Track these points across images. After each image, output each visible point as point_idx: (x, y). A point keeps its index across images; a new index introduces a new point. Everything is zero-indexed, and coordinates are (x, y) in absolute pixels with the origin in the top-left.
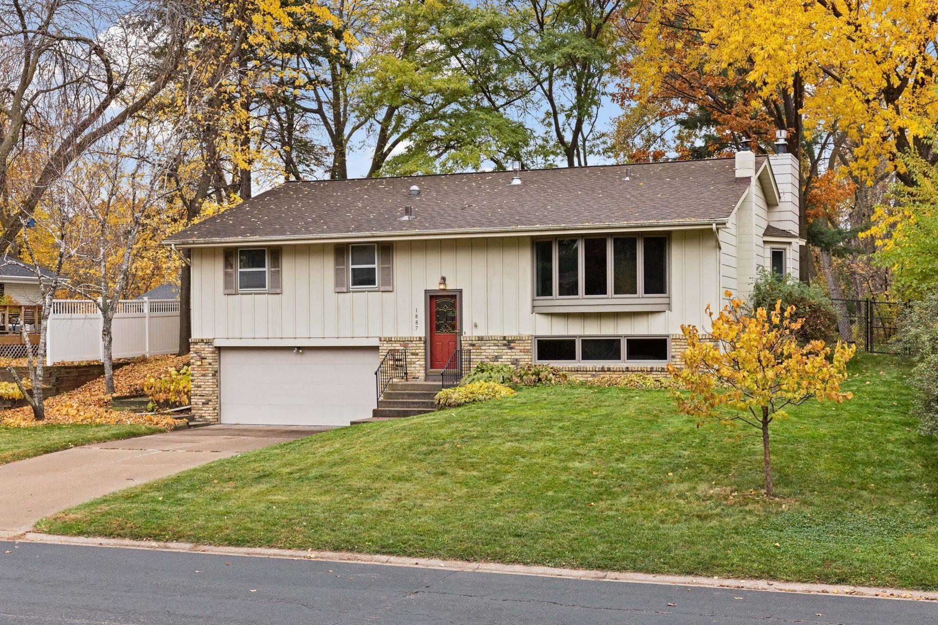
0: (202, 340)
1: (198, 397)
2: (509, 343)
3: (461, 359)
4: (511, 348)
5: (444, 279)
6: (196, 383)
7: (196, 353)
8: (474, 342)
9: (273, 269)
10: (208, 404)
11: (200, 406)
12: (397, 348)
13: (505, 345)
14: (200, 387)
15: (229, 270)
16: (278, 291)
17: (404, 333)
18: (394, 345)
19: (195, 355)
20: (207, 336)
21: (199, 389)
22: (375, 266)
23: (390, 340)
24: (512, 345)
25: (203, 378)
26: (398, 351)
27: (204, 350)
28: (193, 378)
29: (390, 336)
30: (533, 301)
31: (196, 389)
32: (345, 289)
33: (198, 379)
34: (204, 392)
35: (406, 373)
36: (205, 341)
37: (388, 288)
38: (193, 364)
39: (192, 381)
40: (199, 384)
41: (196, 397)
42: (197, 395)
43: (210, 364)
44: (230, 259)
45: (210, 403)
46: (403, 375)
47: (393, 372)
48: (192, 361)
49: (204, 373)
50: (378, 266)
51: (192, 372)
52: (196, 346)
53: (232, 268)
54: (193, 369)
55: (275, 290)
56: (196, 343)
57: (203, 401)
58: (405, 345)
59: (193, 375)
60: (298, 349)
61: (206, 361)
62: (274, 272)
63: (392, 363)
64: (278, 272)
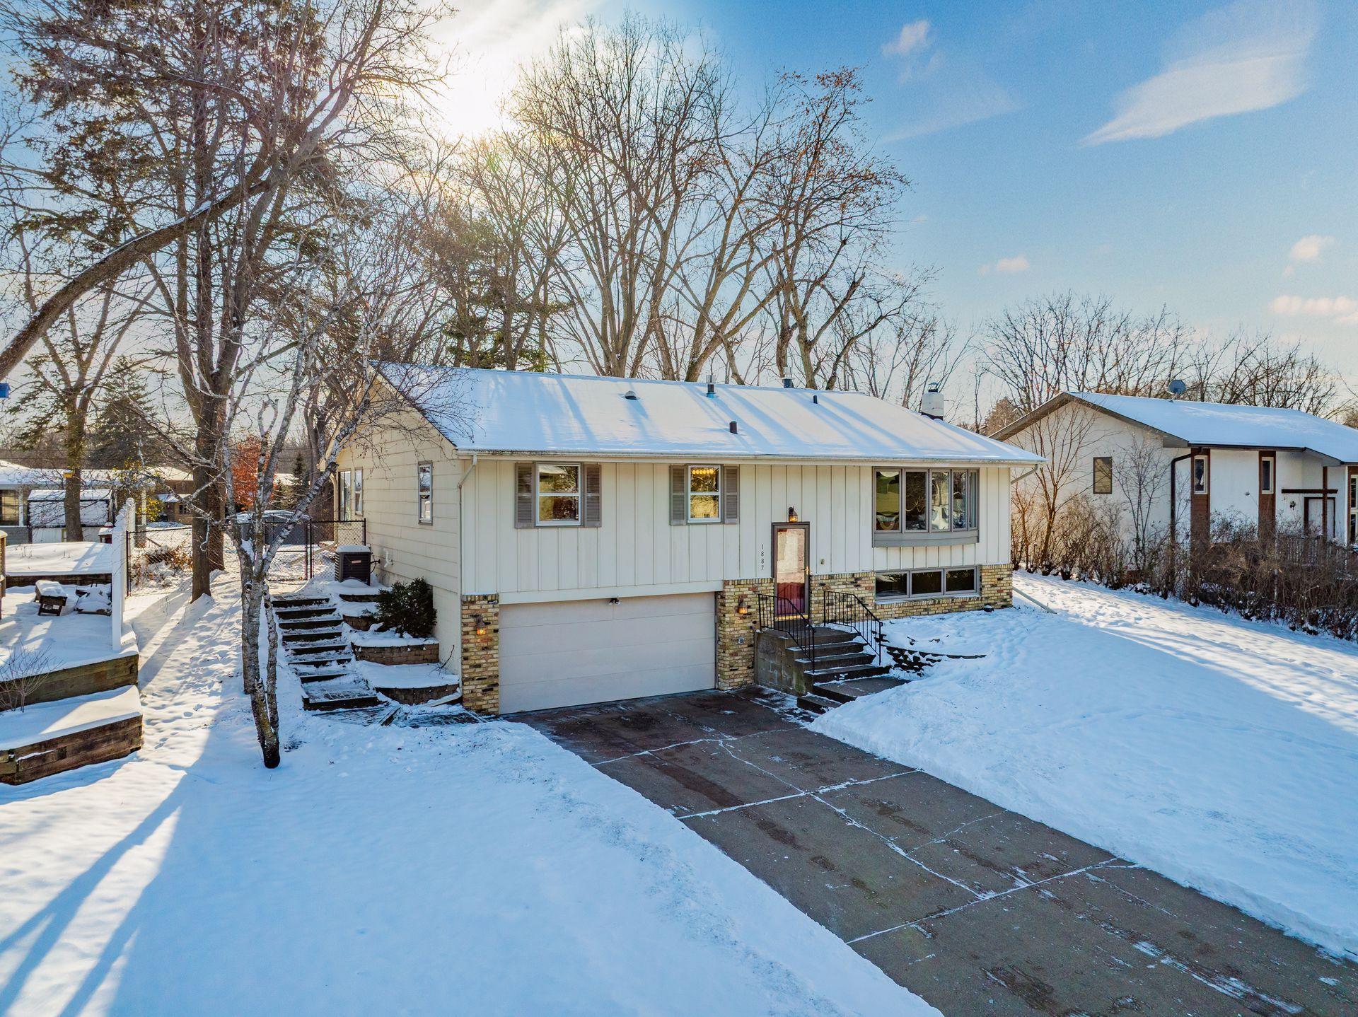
0: (485, 597)
1: (475, 682)
2: (856, 581)
3: (810, 602)
4: (859, 586)
5: (791, 511)
6: (472, 662)
8: (824, 581)
9: (590, 495)
10: (492, 690)
11: (479, 695)
12: (745, 593)
13: (852, 583)
14: (479, 666)
15: (525, 495)
16: (597, 524)
17: (748, 574)
18: (742, 589)
19: (472, 620)
20: (490, 591)
21: (478, 670)
22: (718, 493)
23: (738, 583)
24: (859, 582)
25: (484, 653)
26: (746, 596)
27: (486, 611)
28: (466, 654)
29: (736, 578)
30: (874, 534)
31: (472, 670)
32: (683, 522)
33: (476, 655)
34: (486, 674)
35: (755, 622)
36: (489, 598)
37: (734, 520)
38: (467, 633)
39: (466, 659)
40: (477, 662)
41: (472, 683)
42: (473, 679)
43: (496, 631)
44: (526, 478)
45: (495, 689)
46: (751, 624)
47: (741, 621)
48: (466, 629)
49: (486, 645)
50: (723, 494)
51: (465, 646)
52: (473, 607)
53: (529, 491)
54: (468, 641)
55: (591, 523)
56: (473, 603)
57: (485, 686)
58: (754, 589)
59: (466, 650)
60: (614, 600)
61: (489, 627)
62: (592, 498)
63: (744, 611)
64: (598, 499)
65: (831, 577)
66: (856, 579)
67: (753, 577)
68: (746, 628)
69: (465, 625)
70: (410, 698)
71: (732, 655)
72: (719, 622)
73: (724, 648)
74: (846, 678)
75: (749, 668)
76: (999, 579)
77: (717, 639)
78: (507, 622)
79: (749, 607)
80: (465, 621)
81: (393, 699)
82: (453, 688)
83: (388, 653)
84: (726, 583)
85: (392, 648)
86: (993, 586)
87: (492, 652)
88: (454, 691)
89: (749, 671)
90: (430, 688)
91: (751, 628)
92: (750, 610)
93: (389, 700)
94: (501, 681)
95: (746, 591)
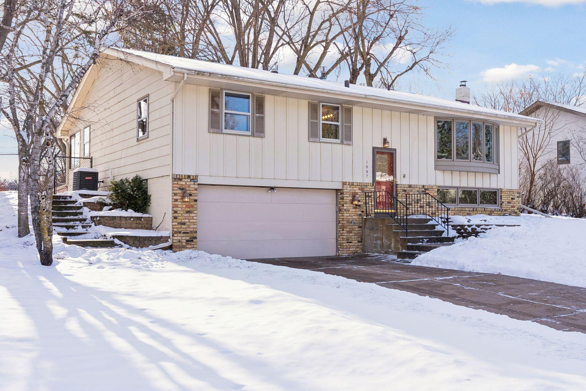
0: (189, 177)
1: (182, 235)
2: (425, 191)
3: (397, 201)
4: (427, 194)
5: (385, 140)
6: (180, 221)
7: (182, 189)
8: (406, 189)
9: (257, 115)
10: (192, 241)
11: (184, 244)
12: (356, 191)
13: (423, 191)
14: (184, 224)
15: (215, 110)
16: (262, 135)
17: (358, 179)
18: (354, 189)
19: (180, 192)
20: (192, 173)
21: (183, 226)
22: (339, 124)
23: (352, 184)
24: (427, 191)
25: (187, 215)
26: (357, 194)
27: (189, 186)
28: (176, 215)
29: (351, 181)
30: (436, 161)
31: (179, 226)
32: (317, 140)
33: (182, 216)
34: (189, 230)
35: (362, 212)
36: (192, 178)
37: (349, 142)
38: (176, 200)
39: (175, 218)
40: (183, 221)
41: (179, 235)
42: (180, 233)
43: (196, 201)
44: (216, 99)
45: (195, 240)
46: (360, 213)
47: (354, 210)
48: (175, 197)
49: (189, 210)
50: (342, 124)
51: (175, 209)
52: (180, 183)
53: (218, 108)
54: (177, 206)
55: (258, 134)
56: (180, 179)
57: (188, 238)
58: (362, 190)
59: (175, 212)
60: (272, 188)
61: (191, 198)
62: (259, 117)
63: (356, 203)
64: (263, 118)
65: (410, 186)
66: (426, 189)
67: (361, 181)
68: (357, 215)
69: (175, 194)
70: (137, 243)
71: (348, 232)
72: (339, 211)
73: (343, 228)
74: (428, 242)
75: (359, 242)
76: (512, 199)
77: (338, 222)
78: (203, 196)
79: (359, 201)
80: (175, 192)
81: (125, 243)
82: (166, 239)
83: (118, 221)
84: (344, 183)
85: (120, 217)
86: (509, 203)
87: (193, 215)
88: (167, 241)
89: (359, 244)
90: (150, 237)
91: (360, 215)
92: (360, 203)
93: (123, 244)
94: (199, 235)
95: (357, 190)
